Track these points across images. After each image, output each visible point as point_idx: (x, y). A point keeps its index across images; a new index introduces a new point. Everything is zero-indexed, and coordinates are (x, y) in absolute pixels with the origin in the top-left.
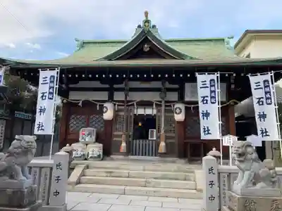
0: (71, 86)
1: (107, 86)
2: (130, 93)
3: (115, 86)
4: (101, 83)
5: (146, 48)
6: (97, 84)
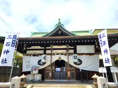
0: (28, 48)
1: (43, 48)
2: (53, 51)
3: (47, 48)
5: (60, 32)
6: (39, 47)
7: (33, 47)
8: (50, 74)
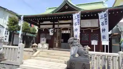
0: (41, 23)
1: (53, 23)
2: (60, 25)
3: (55, 23)
4: (51, 22)
5: (67, 7)
6: (49, 22)
7: (45, 23)
8: (57, 44)
